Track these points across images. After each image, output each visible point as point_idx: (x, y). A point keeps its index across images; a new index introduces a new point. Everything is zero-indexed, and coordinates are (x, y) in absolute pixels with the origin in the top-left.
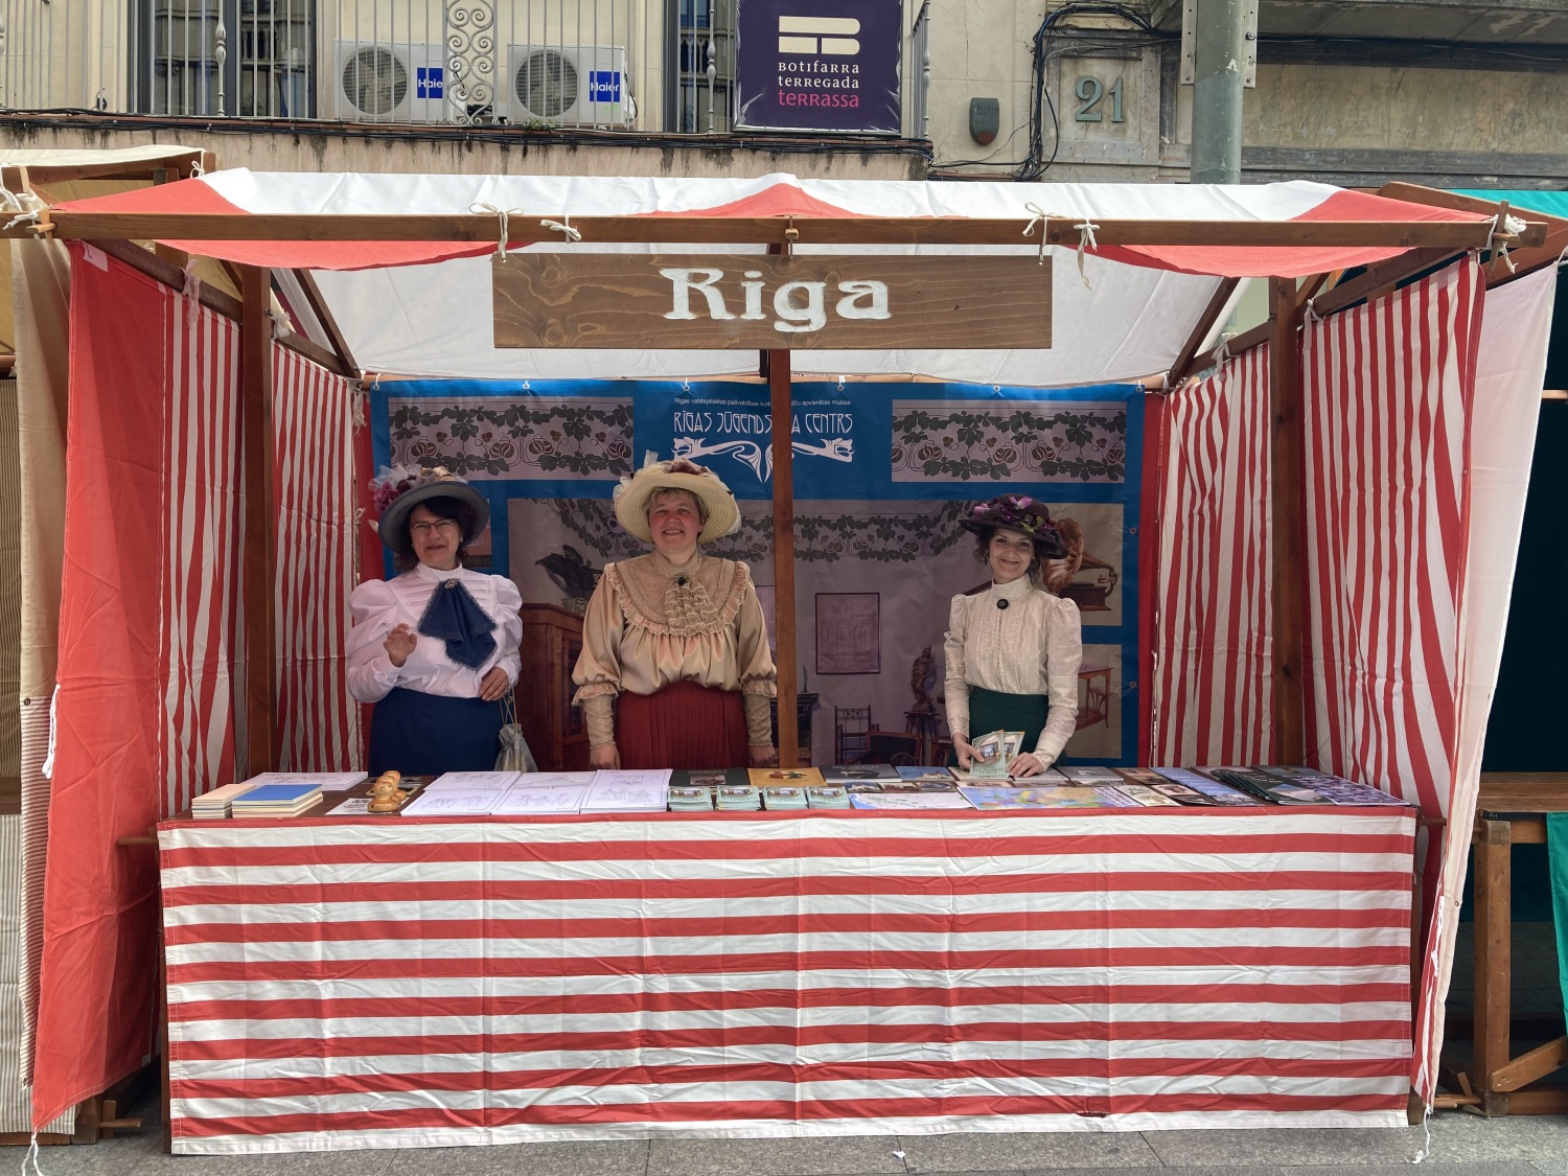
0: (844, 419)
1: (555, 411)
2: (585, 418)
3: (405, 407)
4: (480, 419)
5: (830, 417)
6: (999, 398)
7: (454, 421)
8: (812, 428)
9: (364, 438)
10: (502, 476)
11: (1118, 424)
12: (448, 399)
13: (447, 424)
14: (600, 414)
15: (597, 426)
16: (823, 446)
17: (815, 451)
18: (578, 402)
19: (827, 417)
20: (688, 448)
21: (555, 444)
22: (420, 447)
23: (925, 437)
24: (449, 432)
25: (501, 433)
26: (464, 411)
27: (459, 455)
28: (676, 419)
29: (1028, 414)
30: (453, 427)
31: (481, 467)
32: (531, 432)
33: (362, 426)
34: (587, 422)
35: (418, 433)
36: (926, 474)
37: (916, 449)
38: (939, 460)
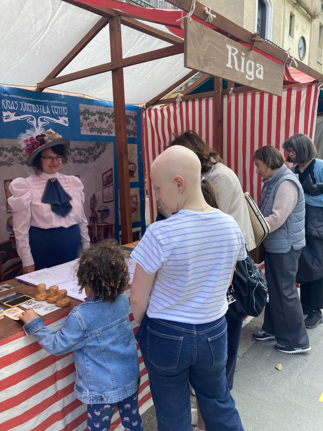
0: (65, 109)
5: (60, 108)
6: (108, 106)
11: (135, 119)
16: (58, 119)
17: (56, 121)
19: (59, 108)
20: (9, 116)
23: (89, 119)
28: (3, 103)
36: (90, 132)
37: (87, 123)
38: (94, 127)
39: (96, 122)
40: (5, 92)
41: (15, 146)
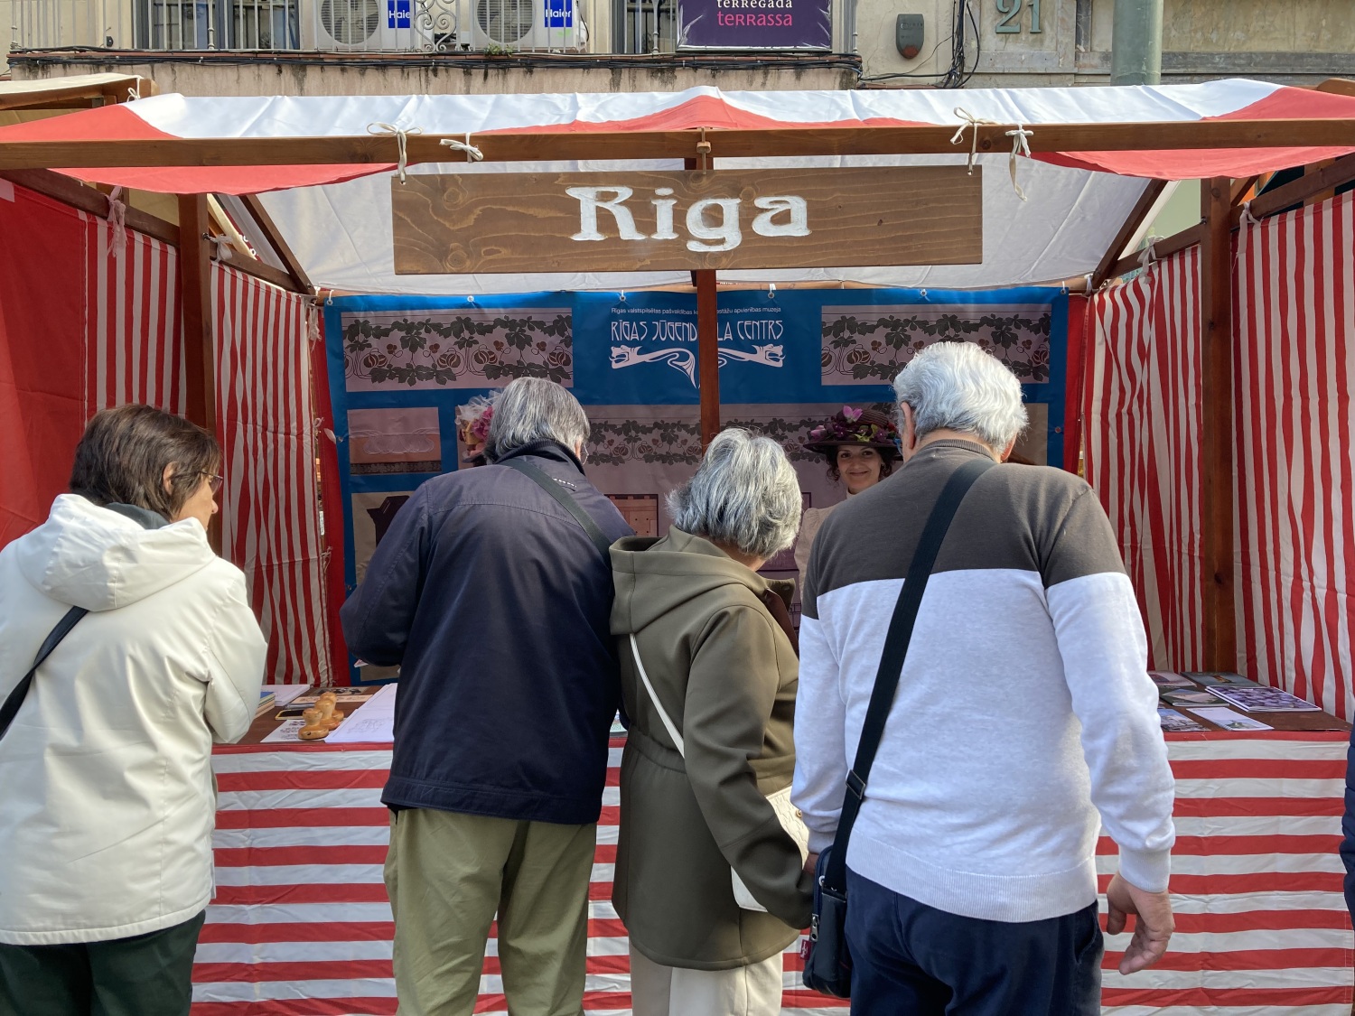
0: (775, 326)
1: (498, 322)
2: (526, 328)
3: (357, 321)
4: (428, 331)
5: (761, 324)
6: (926, 302)
7: (403, 334)
8: (744, 335)
9: (319, 351)
10: (450, 385)
11: (1044, 325)
12: (398, 313)
13: (397, 335)
14: (540, 325)
15: (538, 336)
16: (755, 352)
17: (747, 357)
18: (519, 314)
19: (758, 324)
20: (624, 356)
21: (498, 354)
22: (371, 358)
23: (854, 342)
24: (399, 344)
25: (447, 344)
26: (413, 323)
27: (408, 365)
28: (613, 328)
29: (954, 317)
30: (402, 339)
31: (429, 377)
32: (476, 342)
33: (317, 340)
34: (528, 332)
35: (369, 346)
36: (855, 377)
37: (845, 353)
38: (868, 364)
39: (875, 349)
40: (620, 305)
41: (631, 421)
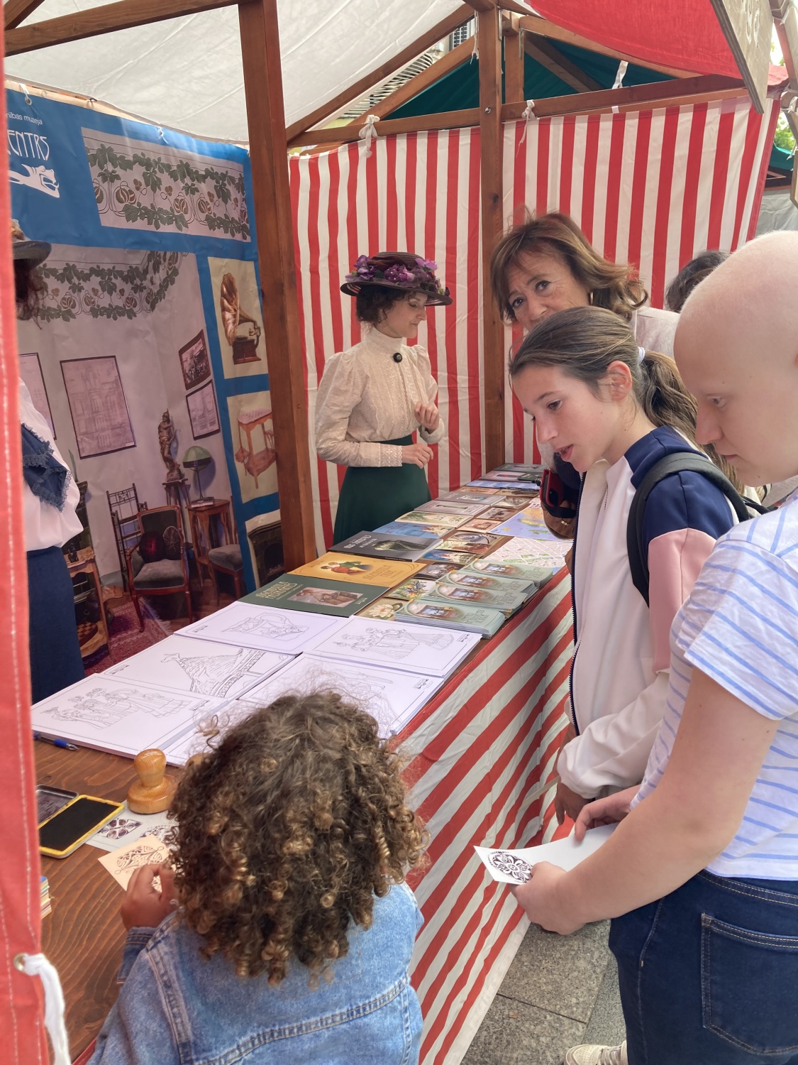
0: (41, 142)
5: (28, 137)
6: (164, 143)
11: (241, 185)
16: (26, 174)
19: (25, 136)
23: (118, 177)
29: (188, 165)
36: (127, 220)
37: (113, 190)
38: (135, 205)
39: (138, 189)
